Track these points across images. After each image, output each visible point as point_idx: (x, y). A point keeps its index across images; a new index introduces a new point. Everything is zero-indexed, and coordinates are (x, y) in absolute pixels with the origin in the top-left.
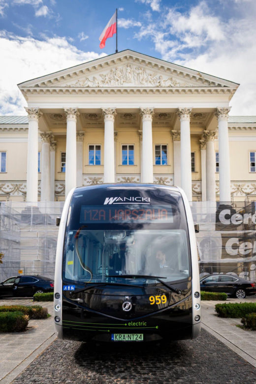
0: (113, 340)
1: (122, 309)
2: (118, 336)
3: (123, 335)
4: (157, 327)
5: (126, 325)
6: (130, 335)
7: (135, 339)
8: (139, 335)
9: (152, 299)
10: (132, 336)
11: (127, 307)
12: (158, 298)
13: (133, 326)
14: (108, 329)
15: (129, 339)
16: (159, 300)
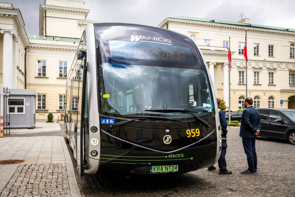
0: (152, 172)
1: (163, 142)
2: (156, 168)
3: (160, 167)
4: (192, 158)
5: (166, 157)
6: (167, 166)
7: (171, 171)
8: (175, 166)
9: (188, 132)
10: (169, 167)
11: (168, 140)
12: (193, 131)
13: (173, 158)
14: (149, 162)
15: (167, 171)
16: (194, 133)
